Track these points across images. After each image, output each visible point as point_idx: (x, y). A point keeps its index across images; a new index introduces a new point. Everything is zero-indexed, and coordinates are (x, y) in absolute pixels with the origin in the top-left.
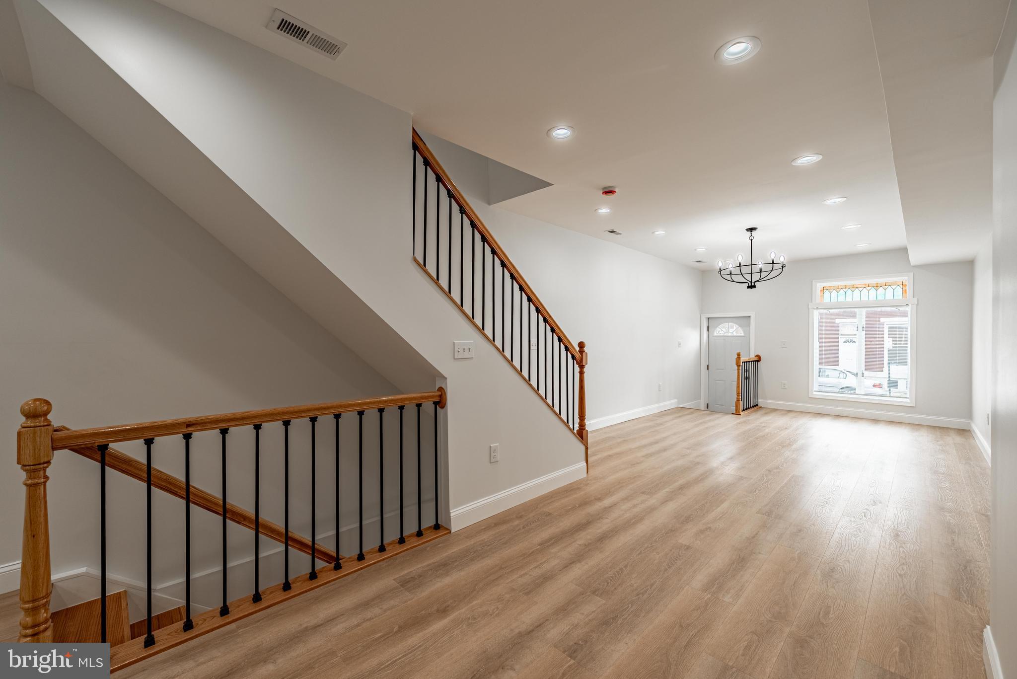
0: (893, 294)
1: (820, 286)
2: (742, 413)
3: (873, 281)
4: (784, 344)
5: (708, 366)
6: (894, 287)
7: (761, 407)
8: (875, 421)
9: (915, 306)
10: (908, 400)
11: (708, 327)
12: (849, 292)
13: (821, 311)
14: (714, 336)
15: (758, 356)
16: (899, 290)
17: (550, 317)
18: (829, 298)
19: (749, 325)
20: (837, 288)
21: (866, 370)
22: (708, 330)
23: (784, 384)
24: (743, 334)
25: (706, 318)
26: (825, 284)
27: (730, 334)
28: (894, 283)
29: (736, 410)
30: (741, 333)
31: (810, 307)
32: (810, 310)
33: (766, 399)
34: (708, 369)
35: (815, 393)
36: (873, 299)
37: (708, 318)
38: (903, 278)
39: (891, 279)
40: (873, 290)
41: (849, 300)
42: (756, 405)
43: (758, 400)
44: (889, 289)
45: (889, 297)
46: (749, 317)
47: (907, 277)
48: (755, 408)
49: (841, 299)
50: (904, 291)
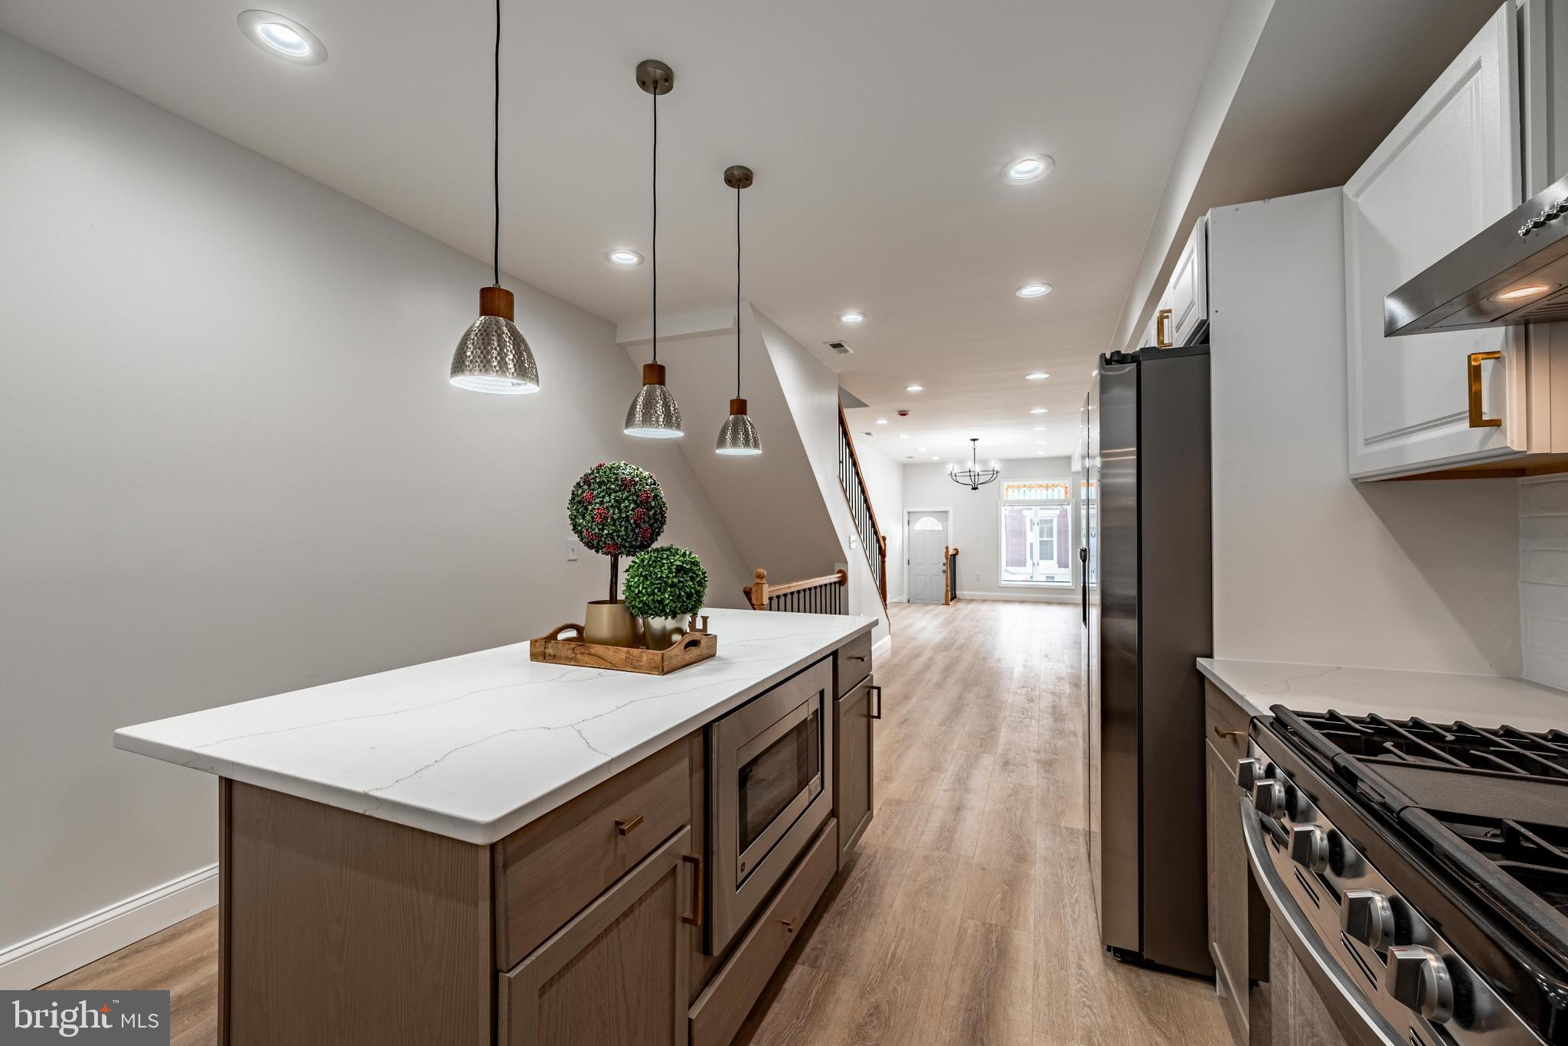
0: (1059, 494)
1: (1006, 484)
2: (951, 603)
3: (1045, 483)
5: (909, 561)
6: (1059, 488)
7: (959, 599)
8: (1049, 603)
9: (1075, 504)
10: (1070, 584)
11: (909, 521)
12: (1027, 490)
13: (1008, 506)
14: (915, 531)
15: (956, 549)
16: (1063, 491)
18: (1013, 495)
19: (947, 520)
20: (1018, 487)
21: (1041, 558)
22: (909, 525)
23: (979, 576)
24: (941, 529)
25: (907, 512)
26: (1011, 484)
27: (930, 529)
28: (1059, 485)
29: (948, 601)
30: (938, 527)
31: (996, 504)
32: (998, 507)
33: (963, 591)
34: (909, 564)
35: (1003, 582)
36: (1044, 498)
37: (909, 512)
38: (1065, 481)
39: (1056, 482)
40: (1044, 491)
41: (1027, 498)
42: (955, 597)
43: (958, 593)
44: (1056, 490)
45: (1056, 497)
46: (947, 512)
47: (1068, 482)
48: (955, 600)
49: (1021, 498)
50: (1066, 492)
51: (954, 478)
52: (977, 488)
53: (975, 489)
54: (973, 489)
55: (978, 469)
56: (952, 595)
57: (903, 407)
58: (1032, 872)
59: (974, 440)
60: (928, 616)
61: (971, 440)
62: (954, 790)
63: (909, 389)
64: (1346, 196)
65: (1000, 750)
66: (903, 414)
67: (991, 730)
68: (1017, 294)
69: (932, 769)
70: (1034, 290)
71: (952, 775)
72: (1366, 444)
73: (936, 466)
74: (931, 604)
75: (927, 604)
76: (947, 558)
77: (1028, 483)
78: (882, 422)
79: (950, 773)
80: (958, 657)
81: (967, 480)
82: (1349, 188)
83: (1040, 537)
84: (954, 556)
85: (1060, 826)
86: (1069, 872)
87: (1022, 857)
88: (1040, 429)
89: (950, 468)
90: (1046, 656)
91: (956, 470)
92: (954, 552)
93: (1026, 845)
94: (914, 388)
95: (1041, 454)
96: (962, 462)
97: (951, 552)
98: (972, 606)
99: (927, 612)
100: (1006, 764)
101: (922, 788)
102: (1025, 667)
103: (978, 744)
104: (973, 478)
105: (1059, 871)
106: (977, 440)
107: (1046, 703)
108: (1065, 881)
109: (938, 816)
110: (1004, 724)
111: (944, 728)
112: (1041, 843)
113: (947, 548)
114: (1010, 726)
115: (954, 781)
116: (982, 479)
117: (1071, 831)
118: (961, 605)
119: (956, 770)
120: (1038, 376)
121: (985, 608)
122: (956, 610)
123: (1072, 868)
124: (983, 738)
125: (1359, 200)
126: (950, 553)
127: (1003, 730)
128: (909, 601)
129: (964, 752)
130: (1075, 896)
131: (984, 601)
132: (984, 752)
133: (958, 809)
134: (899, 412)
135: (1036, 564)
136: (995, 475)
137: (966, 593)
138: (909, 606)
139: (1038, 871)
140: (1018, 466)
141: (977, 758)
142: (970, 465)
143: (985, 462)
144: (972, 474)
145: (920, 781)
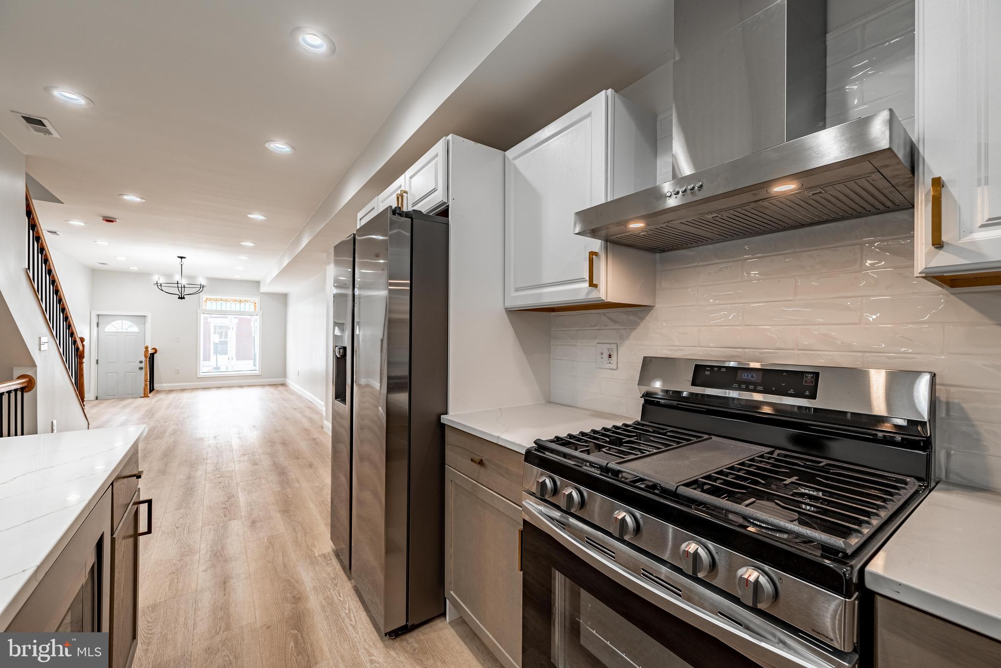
0: (249, 307)
1: (204, 297)
2: (149, 395)
3: (238, 298)
4: (178, 339)
5: (97, 361)
6: (250, 303)
7: (157, 391)
8: (241, 387)
9: (261, 316)
10: (257, 372)
11: (98, 324)
12: (223, 303)
13: (206, 315)
14: (105, 332)
15: (154, 349)
16: (252, 306)
17: (71, 316)
18: (211, 306)
19: (144, 323)
20: (218, 300)
22: (98, 326)
23: (178, 370)
24: (138, 331)
25: (96, 315)
26: (209, 297)
27: (124, 331)
28: (250, 301)
29: (145, 394)
30: (135, 329)
31: (198, 312)
32: (198, 314)
33: (162, 383)
34: (97, 363)
35: (201, 374)
36: (238, 309)
37: (98, 315)
38: (255, 299)
39: (248, 299)
40: (238, 304)
41: (224, 309)
42: (153, 389)
43: (155, 385)
44: (247, 304)
45: (247, 309)
46: (145, 316)
47: (257, 299)
48: (154, 392)
49: (219, 308)
50: (255, 307)
51: (160, 287)
52: (184, 298)
53: (181, 298)
54: (179, 298)
55: (184, 282)
56: (151, 387)
57: (110, 214)
58: (309, 606)
59: (182, 258)
60: (128, 410)
61: (178, 257)
62: (214, 566)
63: (125, 197)
64: (507, 157)
65: (244, 514)
66: (109, 220)
67: (229, 498)
68: (267, 145)
69: (182, 556)
70: (280, 147)
71: (207, 553)
72: (516, 291)
73: (142, 275)
74: (128, 398)
75: (122, 398)
76: (146, 356)
77: (224, 298)
78: (77, 223)
79: (203, 552)
80: (174, 442)
81: (176, 291)
82: (511, 153)
83: (219, 338)
84: (152, 355)
85: (315, 556)
86: (336, 589)
87: (298, 599)
88: (244, 258)
89: (156, 278)
90: (254, 427)
91: (162, 280)
92: (153, 351)
93: (296, 585)
94: (132, 198)
95: (237, 277)
96: (169, 276)
97: (150, 351)
98: (172, 396)
99: (125, 407)
100: (254, 522)
101: (178, 579)
102: (240, 438)
103: (222, 515)
104: (180, 289)
105: (329, 593)
106: (185, 258)
107: (266, 462)
108: (336, 598)
109: (206, 600)
110: (239, 490)
111: (182, 511)
112: (307, 578)
113: (147, 348)
114: (245, 490)
115: (210, 558)
116: (187, 291)
117: (324, 556)
118: (161, 396)
119: (209, 546)
120: (257, 217)
121: (186, 397)
122: (157, 401)
123: (336, 585)
124: (225, 508)
125: (515, 162)
126: (150, 353)
127: (240, 494)
128: (97, 398)
129: (211, 527)
130: (347, 606)
131: (183, 390)
132: (230, 520)
133: (225, 583)
134: (104, 217)
135: (230, 359)
136: (202, 288)
137: (164, 385)
138: (99, 404)
139: (314, 602)
140: (220, 283)
141: (225, 527)
142: (177, 278)
143: (190, 277)
144: (180, 285)
145: (173, 573)
